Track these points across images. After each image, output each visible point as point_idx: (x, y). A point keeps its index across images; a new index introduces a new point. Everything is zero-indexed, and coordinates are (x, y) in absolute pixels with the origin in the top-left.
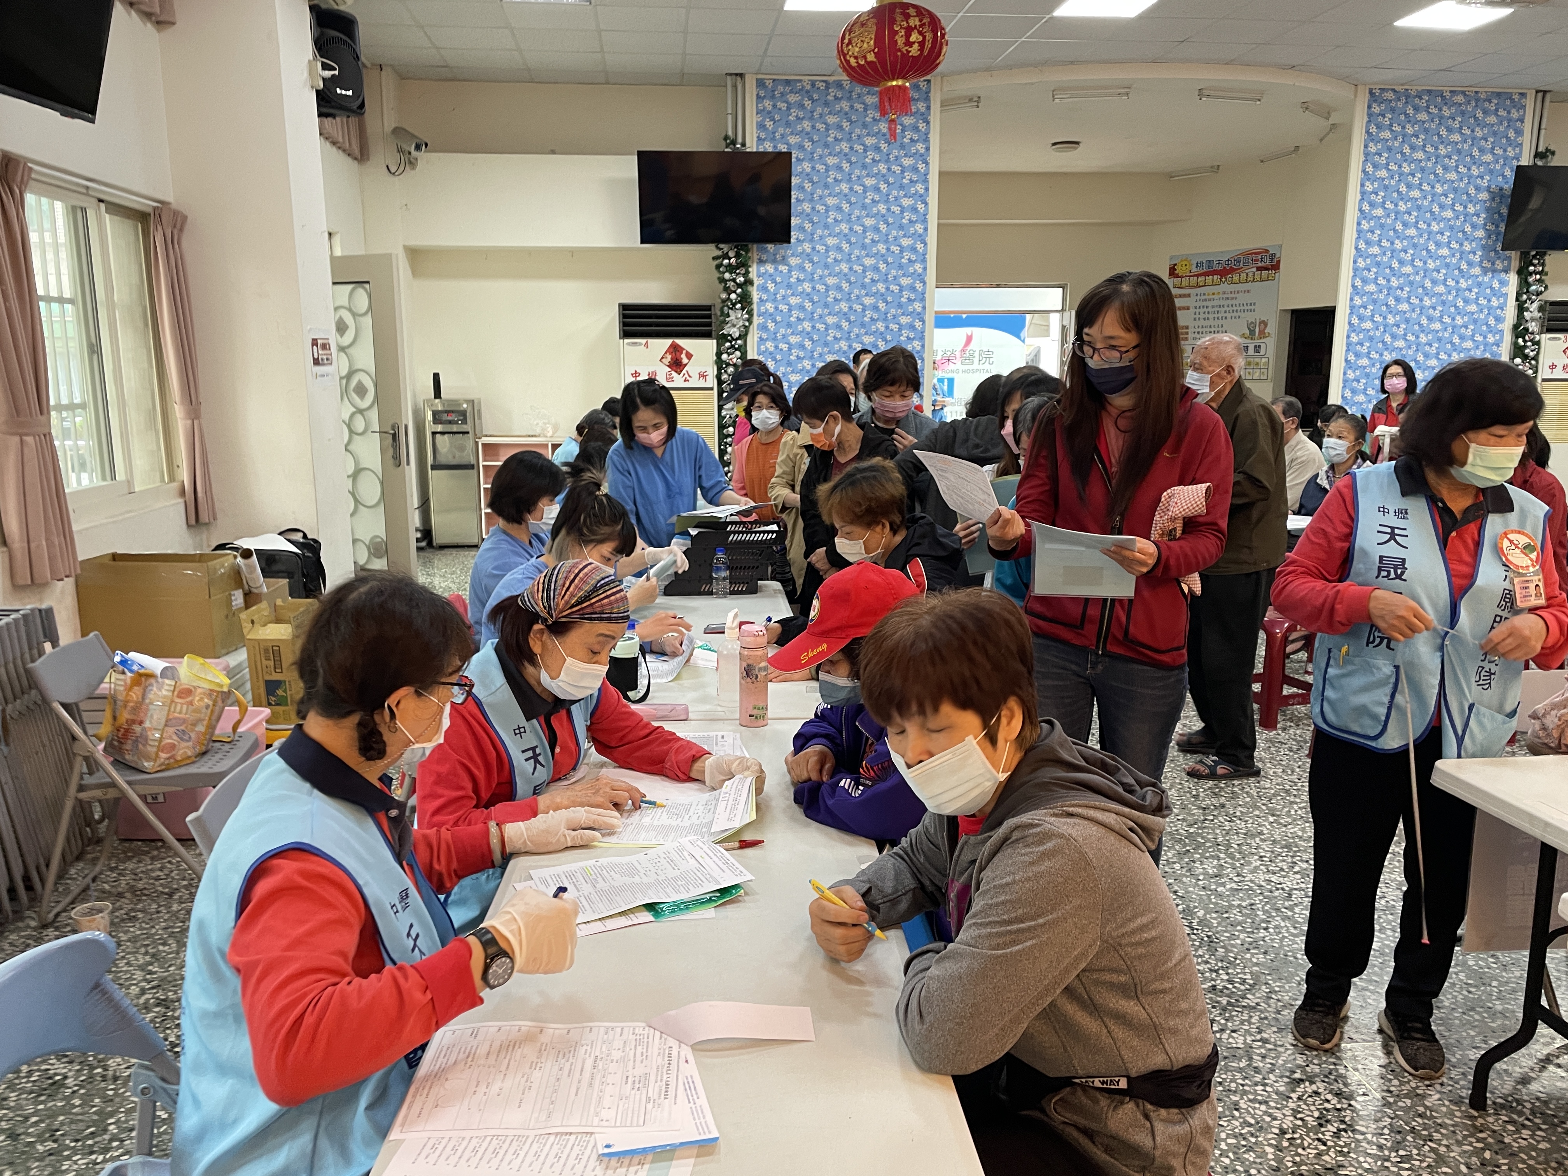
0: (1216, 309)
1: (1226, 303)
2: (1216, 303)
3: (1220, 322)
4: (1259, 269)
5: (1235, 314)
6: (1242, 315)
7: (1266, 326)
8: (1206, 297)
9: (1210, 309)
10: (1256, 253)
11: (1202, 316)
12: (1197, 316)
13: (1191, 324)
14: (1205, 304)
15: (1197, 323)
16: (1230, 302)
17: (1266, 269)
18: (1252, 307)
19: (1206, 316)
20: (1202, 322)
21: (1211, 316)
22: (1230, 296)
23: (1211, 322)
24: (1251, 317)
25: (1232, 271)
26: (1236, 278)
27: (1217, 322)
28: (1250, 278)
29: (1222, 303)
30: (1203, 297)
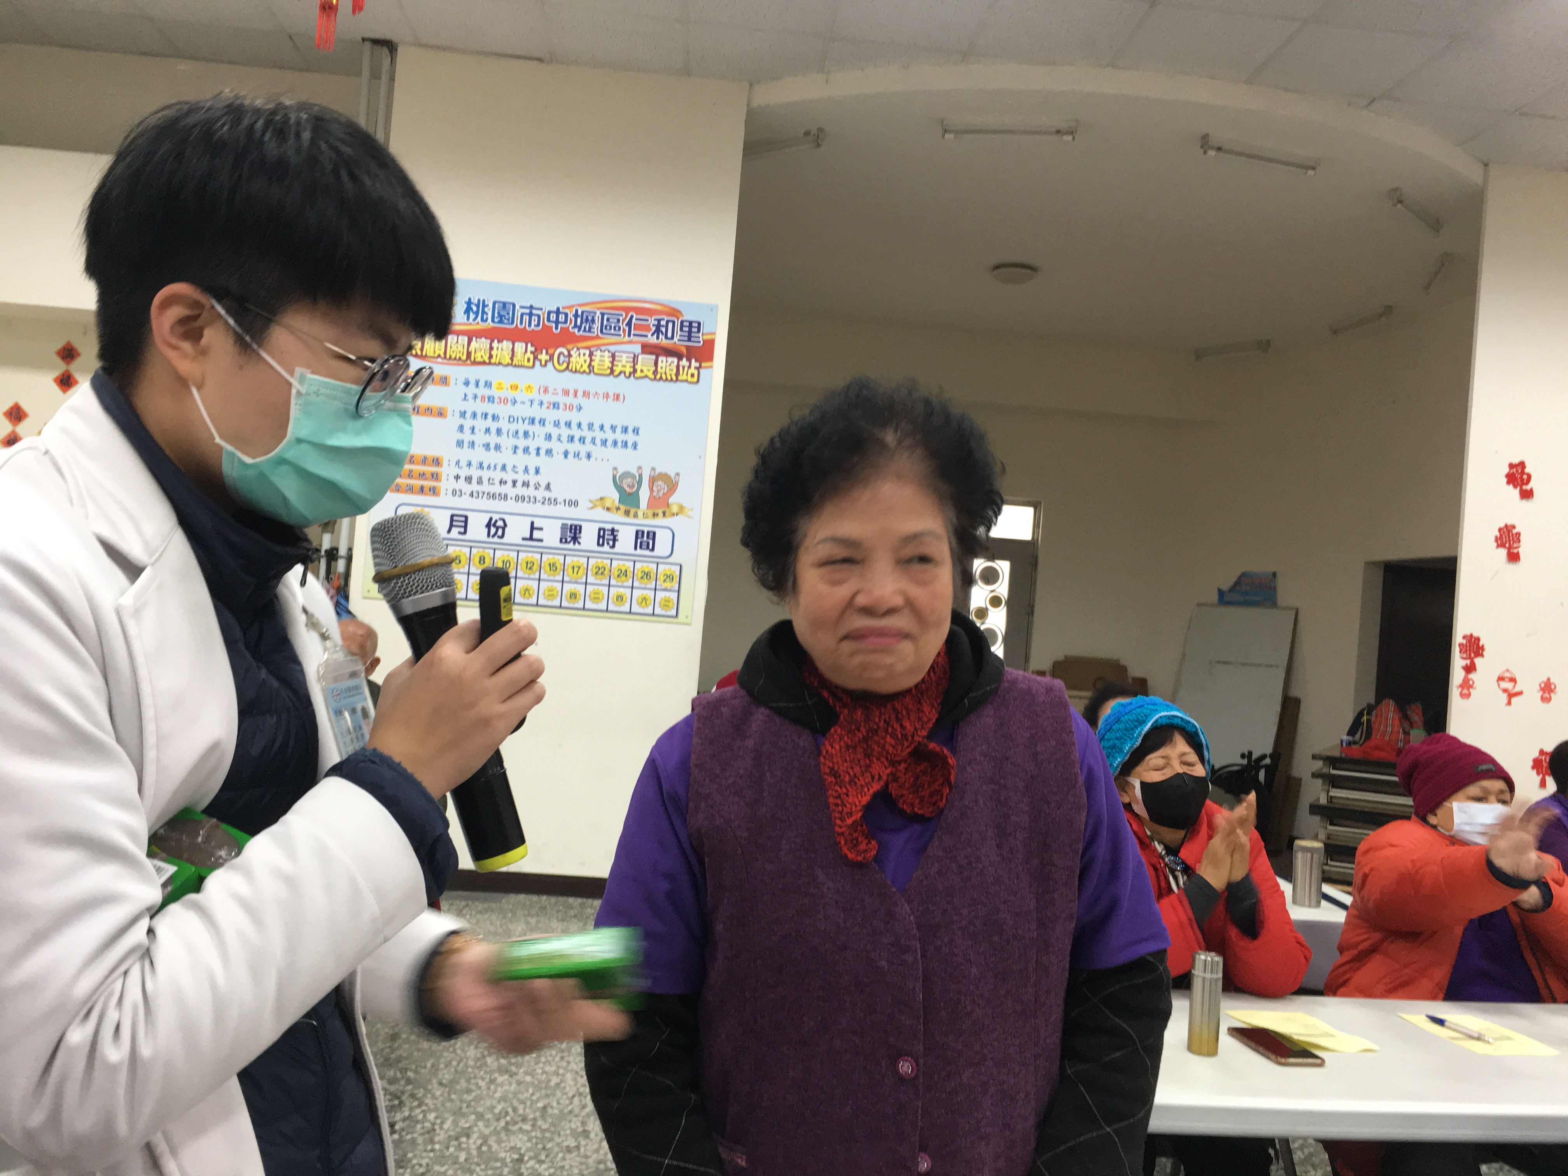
0: (522, 427)
1: (551, 415)
2: (522, 411)
3: (532, 461)
4: (647, 349)
5: (576, 447)
6: (597, 451)
7: (672, 486)
8: (494, 392)
9: (504, 424)
10: (638, 310)
11: (480, 438)
12: (467, 437)
13: (448, 453)
14: (491, 409)
15: (465, 454)
16: (563, 416)
17: (669, 352)
18: (630, 438)
19: (493, 439)
20: (479, 455)
21: (507, 442)
22: (561, 399)
23: (506, 457)
24: (627, 462)
25: (567, 339)
26: (579, 359)
27: (520, 460)
28: (624, 363)
29: (537, 412)
30: (482, 391)
